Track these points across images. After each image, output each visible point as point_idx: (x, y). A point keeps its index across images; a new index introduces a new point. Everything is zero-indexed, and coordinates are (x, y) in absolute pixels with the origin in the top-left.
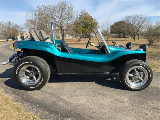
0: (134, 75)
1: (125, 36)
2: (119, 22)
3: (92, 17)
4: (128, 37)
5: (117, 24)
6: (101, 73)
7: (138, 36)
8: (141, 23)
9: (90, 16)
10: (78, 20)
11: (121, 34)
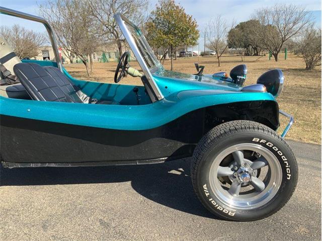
0: (236, 171)
1: (257, 53)
2: (247, 23)
3: (185, 11)
4: (265, 55)
5: (242, 26)
6: (139, 160)
7: (285, 52)
8: (291, 25)
9: (180, 8)
10: (154, 19)
11: (251, 47)
